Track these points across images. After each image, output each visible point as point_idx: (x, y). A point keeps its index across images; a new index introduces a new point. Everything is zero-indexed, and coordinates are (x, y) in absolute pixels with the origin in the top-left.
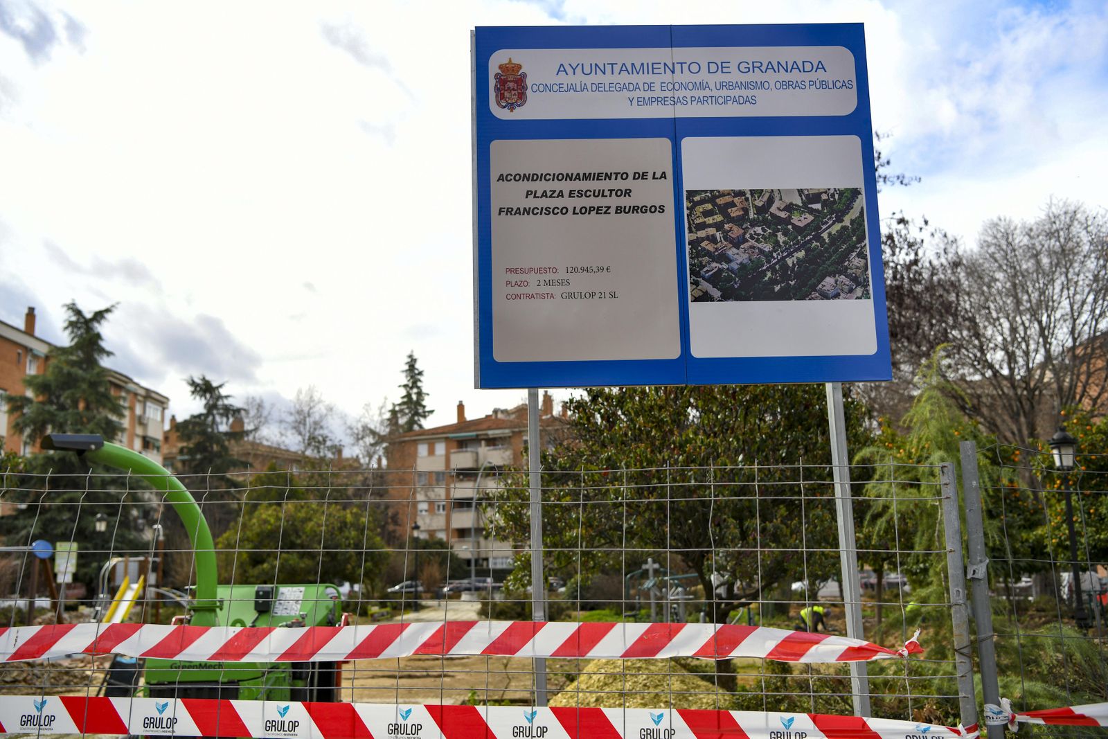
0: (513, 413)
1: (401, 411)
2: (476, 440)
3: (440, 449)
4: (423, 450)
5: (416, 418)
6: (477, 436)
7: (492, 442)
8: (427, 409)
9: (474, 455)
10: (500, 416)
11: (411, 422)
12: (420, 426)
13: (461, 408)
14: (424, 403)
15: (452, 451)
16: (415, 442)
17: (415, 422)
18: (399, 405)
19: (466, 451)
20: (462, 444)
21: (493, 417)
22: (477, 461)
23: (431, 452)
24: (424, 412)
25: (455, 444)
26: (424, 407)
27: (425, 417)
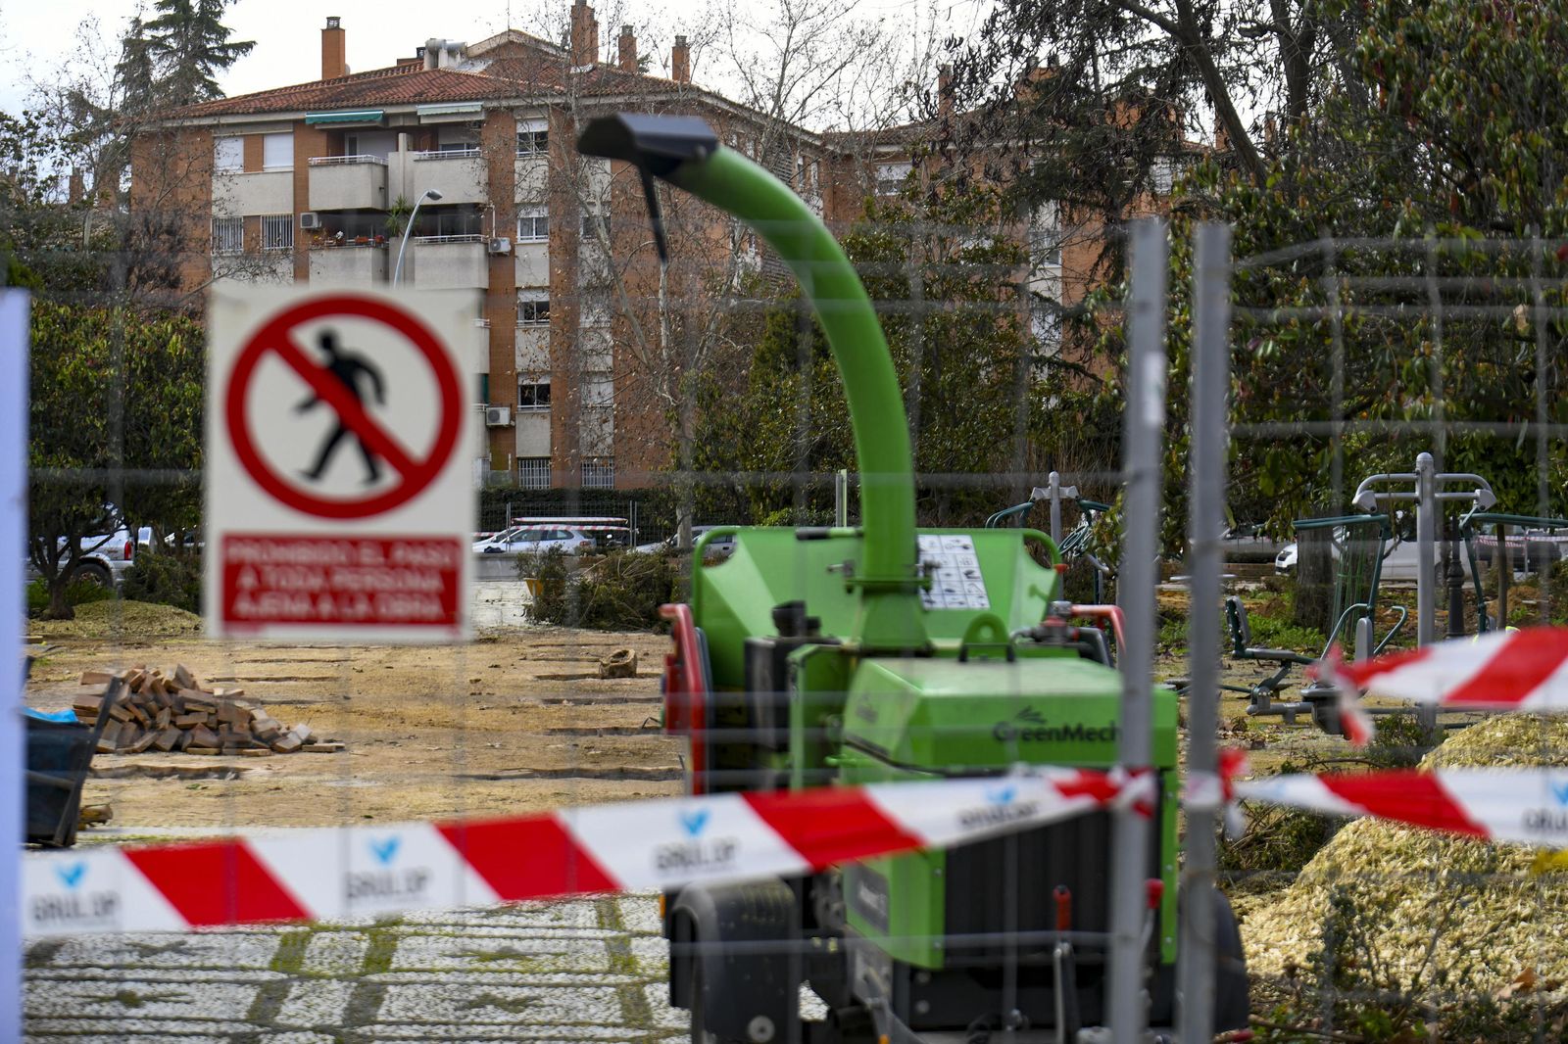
0: (480, 57)
1: (158, 43)
2: (383, 132)
3: (280, 152)
4: (230, 154)
5: (199, 66)
6: (386, 117)
7: (429, 137)
8: (229, 40)
9: (378, 171)
10: (444, 62)
11: (188, 76)
12: (213, 88)
13: (333, 37)
14: (223, 22)
15: (315, 160)
16: (208, 135)
17: (200, 78)
18: (153, 25)
19: (352, 163)
20: (342, 141)
21: (426, 67)
22: (384, 189)
23: (254, 162)
24: (224, 48)
25: (322, 141)
26: (224, 32)
27: (224, 62)
